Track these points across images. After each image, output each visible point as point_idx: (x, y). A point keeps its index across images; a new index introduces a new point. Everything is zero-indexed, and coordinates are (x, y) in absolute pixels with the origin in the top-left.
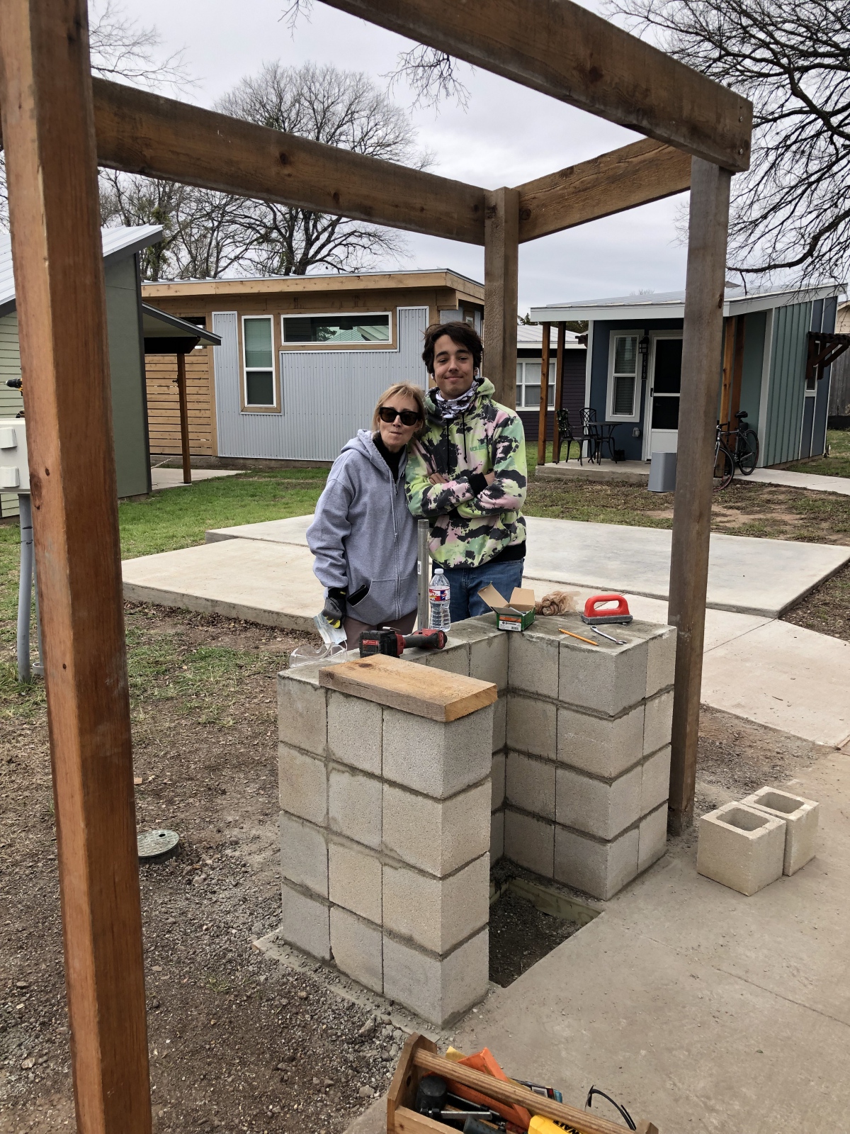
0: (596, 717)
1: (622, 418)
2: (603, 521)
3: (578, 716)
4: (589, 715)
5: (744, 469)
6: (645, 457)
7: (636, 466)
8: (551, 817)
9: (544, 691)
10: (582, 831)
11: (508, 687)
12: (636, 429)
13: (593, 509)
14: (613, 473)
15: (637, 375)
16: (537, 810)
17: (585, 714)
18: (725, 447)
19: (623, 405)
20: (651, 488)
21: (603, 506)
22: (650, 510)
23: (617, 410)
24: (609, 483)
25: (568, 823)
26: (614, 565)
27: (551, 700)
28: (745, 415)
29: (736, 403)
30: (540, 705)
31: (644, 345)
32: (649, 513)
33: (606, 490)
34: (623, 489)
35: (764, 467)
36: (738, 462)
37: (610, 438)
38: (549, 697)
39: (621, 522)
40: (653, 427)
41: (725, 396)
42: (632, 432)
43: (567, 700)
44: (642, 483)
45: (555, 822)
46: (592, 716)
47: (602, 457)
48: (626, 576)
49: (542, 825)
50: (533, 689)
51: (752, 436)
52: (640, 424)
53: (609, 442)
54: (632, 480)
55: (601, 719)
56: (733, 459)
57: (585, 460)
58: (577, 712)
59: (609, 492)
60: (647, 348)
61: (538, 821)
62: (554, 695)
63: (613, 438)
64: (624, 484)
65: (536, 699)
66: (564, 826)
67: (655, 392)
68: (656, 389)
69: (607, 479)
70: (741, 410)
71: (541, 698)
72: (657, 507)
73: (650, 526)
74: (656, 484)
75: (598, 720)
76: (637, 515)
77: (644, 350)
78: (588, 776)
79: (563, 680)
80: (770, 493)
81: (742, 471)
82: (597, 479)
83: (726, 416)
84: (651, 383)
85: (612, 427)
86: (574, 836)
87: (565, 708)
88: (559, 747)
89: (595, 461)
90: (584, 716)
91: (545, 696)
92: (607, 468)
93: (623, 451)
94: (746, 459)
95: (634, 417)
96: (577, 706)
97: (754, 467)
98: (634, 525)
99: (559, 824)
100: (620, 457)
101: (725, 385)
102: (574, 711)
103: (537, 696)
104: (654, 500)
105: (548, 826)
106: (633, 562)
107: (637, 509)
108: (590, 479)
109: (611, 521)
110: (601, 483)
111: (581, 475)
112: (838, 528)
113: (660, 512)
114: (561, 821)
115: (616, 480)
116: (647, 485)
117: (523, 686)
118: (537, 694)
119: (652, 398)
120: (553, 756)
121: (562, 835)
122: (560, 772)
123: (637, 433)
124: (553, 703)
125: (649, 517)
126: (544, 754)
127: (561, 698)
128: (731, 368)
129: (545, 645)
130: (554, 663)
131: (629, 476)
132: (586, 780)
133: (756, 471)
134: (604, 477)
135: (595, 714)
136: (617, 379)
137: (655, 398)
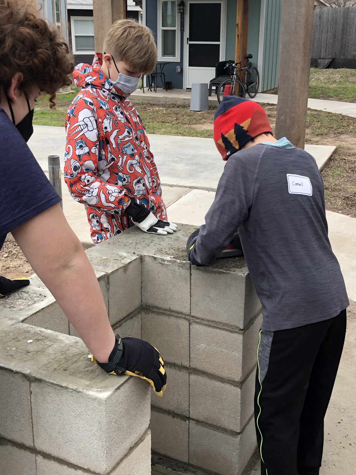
0: (226, 330)
1: (168, 59)
2: (165, 133)
3: (210, 329)
4: (220, 329)
5: (250, 94)
6: (185, 87)
7: (180, 93)
8: (186, 414)
9: (176, 306)
10: (214, 426)
11: (142, 305)
12: (178, 67)
13: (156, 125)
14: (166, 98)
15: (177, 28)
16: (172, 409)
17: (217, 328)
18: (239, 79)
19: (168, 50)
20: (192, 108)
21: (163, 122)
22: (194, 124)
23: (165, 53)
24: (163, 106)
25: (201, 419)
26: (180, 167)
27: (184, 316)
28: (251, 57)
29: (244, 48)
30: (173, 320)
31: (182, 7)
32: (194, 126)
33: (162, 111)
34: (174, 109)
35: (262, 92)
36: (247, 89)
37: (161, 73)
38: (182, 313)
39: (177, 134)
40: (190, 65)
41: (238, 43)
42: (175, 69)
43: (200, 316)
44: (186, 106)
45: (189, 418)
46: (224, 329)
47: (157, 87)
48: (191, 175)
49: (177, 421)
50: (166, 306)
51: (255, 70)
52: (181, 63)
53: (161, 76)
54: (179, 103)
55: (232, 332)
56: (244, 87)
57: (146, 89)
58: (209, 326)
59: (164, 112)
60: (183, 9)
61: (173, 417)
62: (186, 311)
63: (163, 74)
64: (174, 106)
65: (169, 315)
66: (198, 422)
67: (190, 41)
68: (191, 39)
69: (162, 103)
70: (248, 53)
71: (174, 314)
72: (198, 122)
73: (196, 136)
74: (195, 105)
75: (229, 333)
76: (186, 128)
77: (182, 11)
78: (219, 381)
79: (194, 299)
80: (269, 110)
81: (249, 95)
82: (155, 103)
83: (239, 57)
84: (187, 35)
85: (162, 66)
86: (206, 429)
87: (197, 323)
88: (192, 356)
89: (153, 89)
90: (216, 330)
91: (178, 313)
92: (161, 95)
93: (171, 82)
94: (252, 87)
95: (176, 59)
96: (208, 321)
97: (256, 92)
98: (186, 135)
99: (193, 419)
100: (168, 86)
101: (238, 36)
102: (206, 325)
103: (170, 313)
104: (195, 117)
105: (183, 422)
106: (193, 164)
107: (185, 124)
108: (151, 102)
109: (170, 133)
110: (158, 105)
111: (144, 100)
112: (317, 133)
113: (200, 125)
114: (195, 417)
115: (168, 103)
116: (189, 106)
117: (157, 304)
118: (170, 310)
119: (188, 45)
120: (186, 364)
121: (196, 429)
122: (193, 377)
123: (179, 70)
124: (185, 319)
125: (194, 129)
126: (178, 362)
127: (192, 314)
128: (241, 23)
129: (177, 268)
130: (186, 283)
131: (176, 100)
132: (218, 384)
133: (258, 94)
134: (159, 101)
135: (226, 328)
136: (165, 32)
137: (190, 45)
